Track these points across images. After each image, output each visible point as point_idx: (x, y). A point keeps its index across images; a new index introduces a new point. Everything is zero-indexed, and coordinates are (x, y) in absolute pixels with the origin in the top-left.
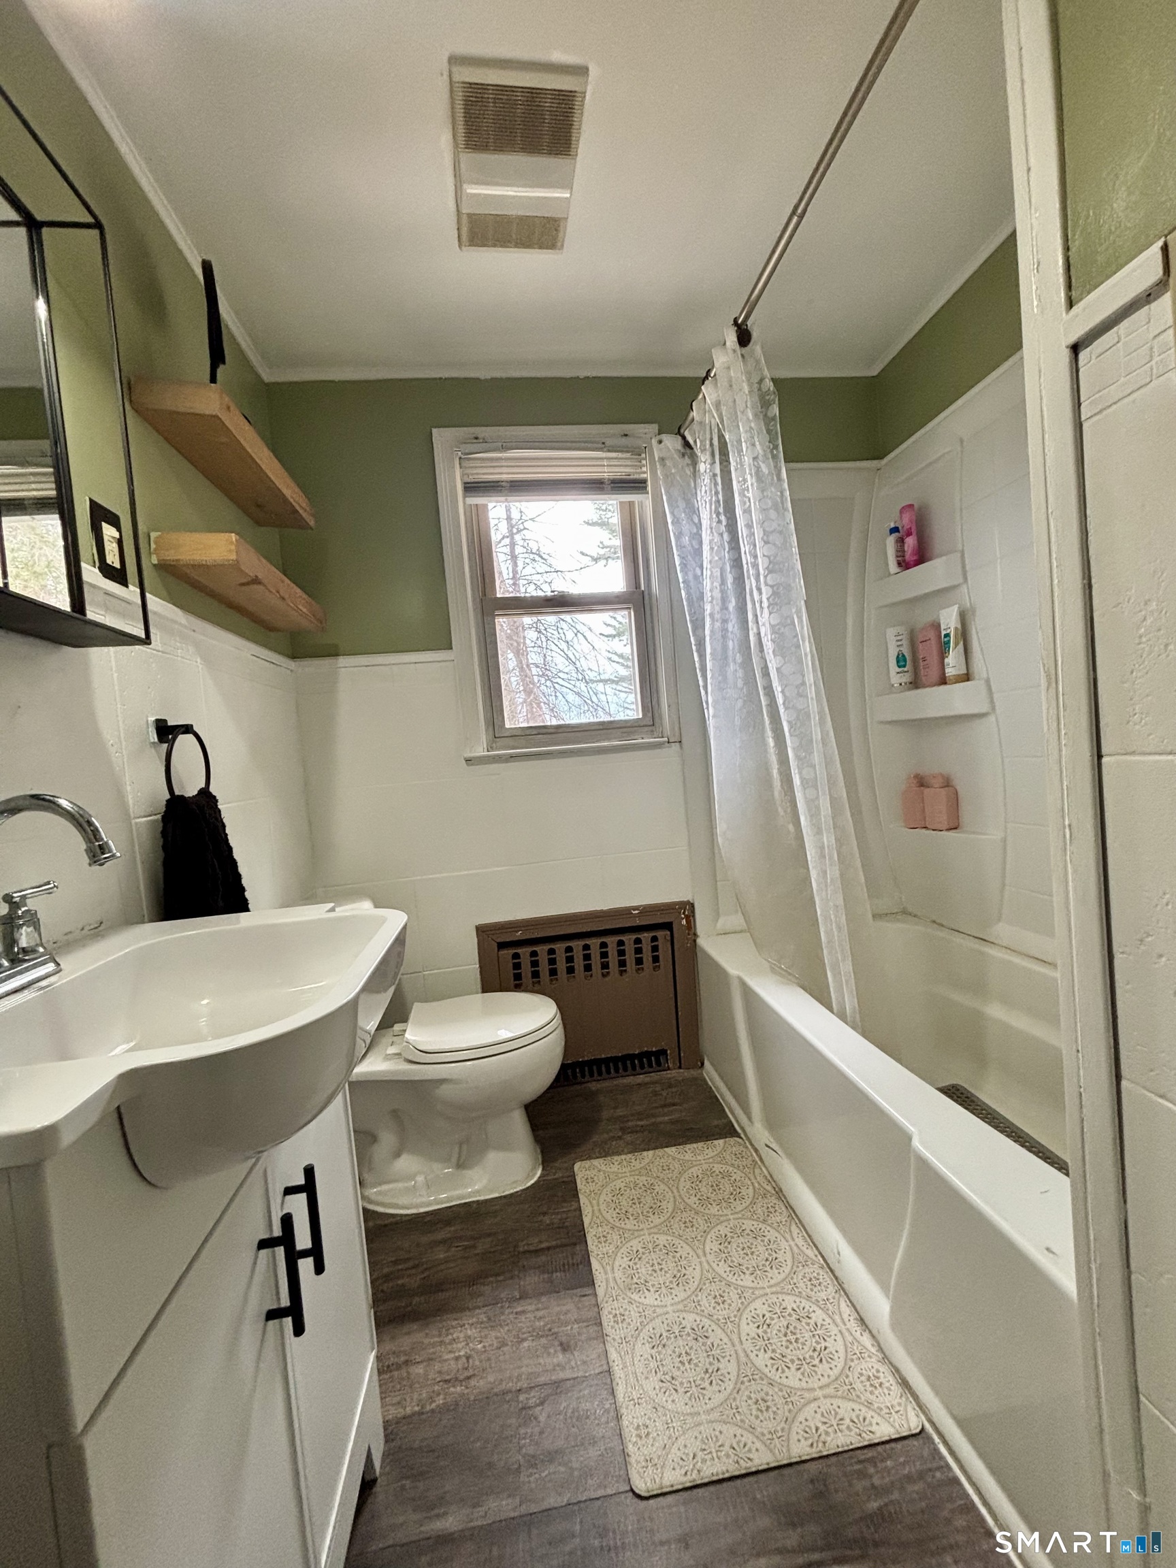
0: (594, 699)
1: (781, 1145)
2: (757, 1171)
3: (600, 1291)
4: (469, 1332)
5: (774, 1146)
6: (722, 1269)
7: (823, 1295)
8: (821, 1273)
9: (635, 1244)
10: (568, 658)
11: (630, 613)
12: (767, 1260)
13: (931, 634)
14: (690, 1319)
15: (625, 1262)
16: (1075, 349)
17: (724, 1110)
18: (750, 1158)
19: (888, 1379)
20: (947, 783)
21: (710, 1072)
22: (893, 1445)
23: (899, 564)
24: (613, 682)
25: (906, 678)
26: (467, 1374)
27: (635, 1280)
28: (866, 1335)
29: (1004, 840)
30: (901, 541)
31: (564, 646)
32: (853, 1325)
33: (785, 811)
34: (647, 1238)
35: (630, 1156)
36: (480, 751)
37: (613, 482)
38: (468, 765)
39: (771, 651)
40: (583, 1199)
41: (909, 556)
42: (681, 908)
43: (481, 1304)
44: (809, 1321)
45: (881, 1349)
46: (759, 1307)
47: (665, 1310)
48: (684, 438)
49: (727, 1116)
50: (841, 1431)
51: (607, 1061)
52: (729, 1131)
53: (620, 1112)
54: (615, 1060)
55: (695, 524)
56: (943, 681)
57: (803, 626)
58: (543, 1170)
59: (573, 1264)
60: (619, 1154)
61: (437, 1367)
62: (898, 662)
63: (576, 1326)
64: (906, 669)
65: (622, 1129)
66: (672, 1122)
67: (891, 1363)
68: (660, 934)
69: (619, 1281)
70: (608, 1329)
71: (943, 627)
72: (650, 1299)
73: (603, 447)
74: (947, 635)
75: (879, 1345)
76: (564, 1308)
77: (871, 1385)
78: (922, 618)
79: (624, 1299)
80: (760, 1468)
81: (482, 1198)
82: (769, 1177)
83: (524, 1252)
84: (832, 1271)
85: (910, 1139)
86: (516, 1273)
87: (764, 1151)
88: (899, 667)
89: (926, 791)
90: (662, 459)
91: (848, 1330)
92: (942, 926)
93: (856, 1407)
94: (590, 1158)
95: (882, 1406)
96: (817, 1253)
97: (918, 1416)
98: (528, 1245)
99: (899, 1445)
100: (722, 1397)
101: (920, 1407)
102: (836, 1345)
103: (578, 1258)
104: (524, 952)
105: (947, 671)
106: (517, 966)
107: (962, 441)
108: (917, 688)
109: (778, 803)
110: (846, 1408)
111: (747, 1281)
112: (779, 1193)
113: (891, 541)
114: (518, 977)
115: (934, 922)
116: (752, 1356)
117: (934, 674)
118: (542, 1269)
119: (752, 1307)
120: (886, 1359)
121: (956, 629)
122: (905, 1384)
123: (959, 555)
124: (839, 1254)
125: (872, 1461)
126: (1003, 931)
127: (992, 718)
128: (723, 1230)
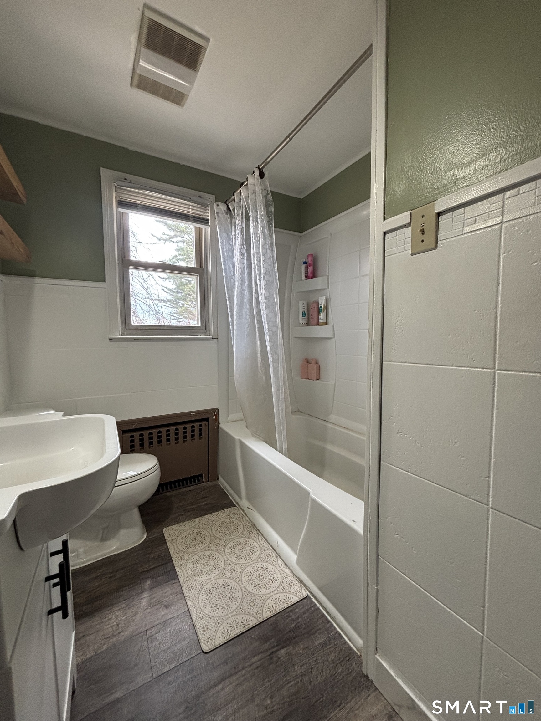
0: (157, 309)
1: (254, 507)
2: (244, 519)
3: (181, 580)
4: (117, 614)
5: (251, 507)
6: (233, 559)
7: (272, 559)
8: (271, 552)
9: (195, 557)
10: (143, 287)
11: (197, 278)
12: (250, 552)
13: (315, 306)
14: (221, 581)
15: (191, 565)
16: (385, 233)
17: (228, 496)
18: (241, 514)
19: (296, 582)
20: (317, 363)
21: (222, 481)
22: (298, 603)
23: (306, 277)
24: (164, 301)
25: (305, 321)
26: (118, 631)
27: (197, 571)
28: (288, 569)
29: (335, 384)
30: (307, 268)
31: (142, 281)
32: (283, 567)
33: (262, 371)
34: (200, 554)
35: (188, 522)
36: (118, 334)
37: (194, 217)
38: (110, 342)
39: (264, 307)
40: (169, 544)
41: (309, 274)
42: (213, 412)
43: (122, 600)
44: (267, 570)
45: (293, 573)
46: (249, 569)
47: (211, 580)
48: (228, 206)
49: (230, 499)
50: (281, 604)
51: (174, 482)
52: (231, 505)
53: (182, 504)
54: (178, 481)
55: (231, 245)
56: (318, 324)
57: (276, 299)
58: (147, 534)
59: (167, 572)
60: (183, 521)
61: (101, 633)
62: (303, 315)
63: (171, 596)
64: (305, 318)
65: (184, 510)
66: (206, 504)
67: (296, 577)
68: (203, 423)
69: (189, 574)
70: (186, 594)
71: (320, 303)
72: (204, 577)
73: (190, 200)
74: (321, 307)
75: (292, 572)
76: (165, 591)
77: (290, 586)
78: (312, 299)
79: (192, 580)
80: (253, 626)
81: (116, 553)
82: (249, 521)
83: (141, 573)
84: (275, 550)
85: (309, 493)
86: (139, 582)
87: (247, 510)
88: (303, 316)
89: (309, 365)
90: (218, 213)
91: (281, 569)
92: (311, 416)
93: (285, 594)
94: (169, 526)
95: (294, 592)
96: (269, 545)
97: (306, 591)
98: (143, 568)
99: (300, 603)
100: (236, 606)
101: (306, 588)
102: (278, 576)
103: (169, 569)
104: (137, 435)
105: (320, 320)
106: (132, 441)
107: (331, 234)
108: (308, 325)
109: (259, 368)
110: (282, 596)
111: (243, 561)
112: (253, 526)
113: (303, 267)
114: (132, 446)
115: (308, 414)
116: (247, 588)
117: (315, 321)
118: (152, 577)
119: (246, 570)
120: (295, 575)
121: (324, 305)
122: (301, 582)
123: (327, 277)
124: (278, 543)
125: (291, 611)
126: (333, 417)
127: (334, 339)
128: (232, 544)
